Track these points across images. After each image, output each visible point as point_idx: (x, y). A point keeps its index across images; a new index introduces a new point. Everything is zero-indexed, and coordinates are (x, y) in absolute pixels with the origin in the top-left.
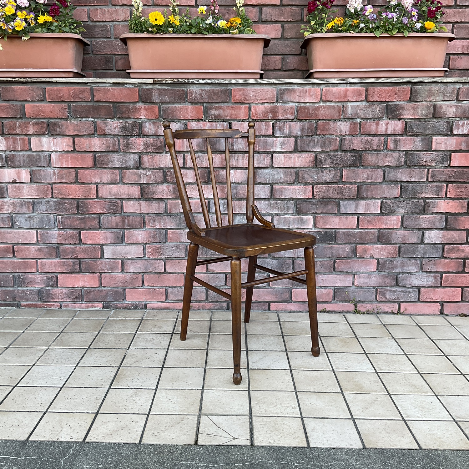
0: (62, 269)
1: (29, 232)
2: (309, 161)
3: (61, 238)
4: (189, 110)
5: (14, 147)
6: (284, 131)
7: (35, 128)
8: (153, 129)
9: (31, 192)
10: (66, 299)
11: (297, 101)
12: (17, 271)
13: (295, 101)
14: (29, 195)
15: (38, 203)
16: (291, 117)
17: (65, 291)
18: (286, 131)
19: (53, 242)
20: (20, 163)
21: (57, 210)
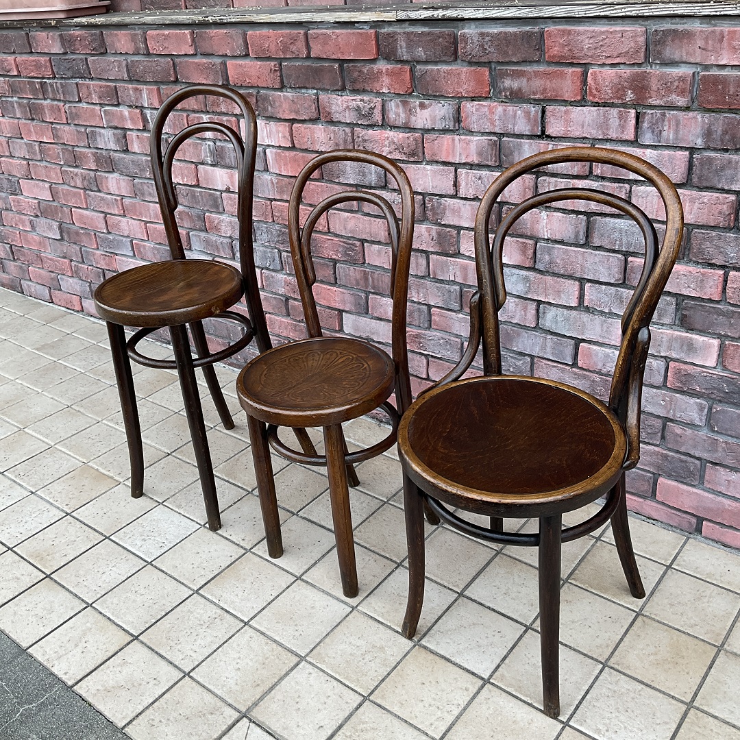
2: (720, 213)
3: (288, 288)
4: (463, 76)
6: (664, 134)
8: (403, 115)
11: (698, 61)
13: (692, 60)
15: (258, 228)
16: (682, 101)
18: (669, 134)
19: (280, 292)
20: (231, 162)
21: (282, 244)
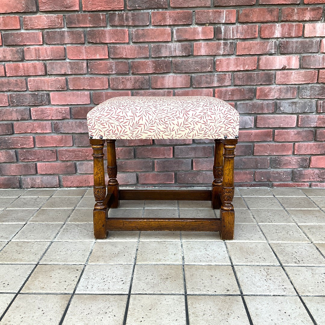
0: (317, 151)
1: (291, 117)
3: (320, 122)
5: (289, 34)
7: (311, 14)
9: (299, 78)
10: (316, 179)
12: (275, 154)
14: (296, 81)
15: (303, 89)
17: (317, 171)
19: (312, 126)
20: (292, 49)
21: (320, 95)
